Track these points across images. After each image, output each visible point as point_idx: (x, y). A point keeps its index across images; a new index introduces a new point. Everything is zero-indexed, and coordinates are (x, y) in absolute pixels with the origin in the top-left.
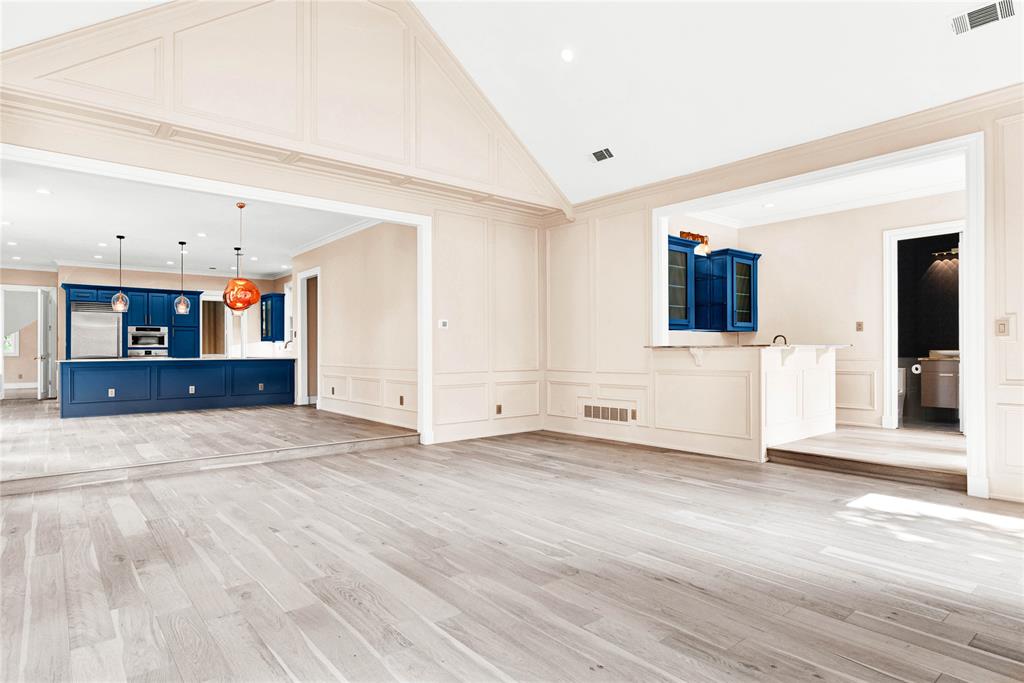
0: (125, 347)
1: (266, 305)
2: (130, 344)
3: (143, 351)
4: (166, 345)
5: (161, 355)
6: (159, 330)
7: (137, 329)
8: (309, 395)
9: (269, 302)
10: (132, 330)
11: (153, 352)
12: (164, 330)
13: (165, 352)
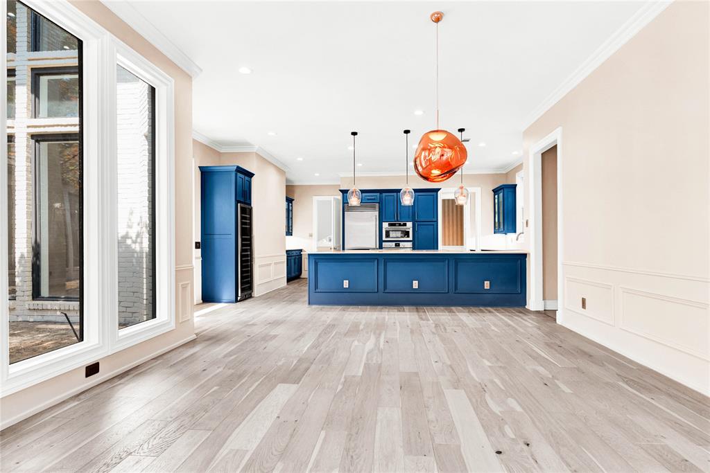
0: (381, 241)
1: (498, 197)
2: (384, 239)
3: (394, 243)
4: (411, 238)
5: (406, 248)
6: (405, 225)
7: (390, 225)
8: (544, 299)
9: (501, 195)
10: (385, 225)
11: (401, 244)
12: (409, 225)
13: (410, 245)
